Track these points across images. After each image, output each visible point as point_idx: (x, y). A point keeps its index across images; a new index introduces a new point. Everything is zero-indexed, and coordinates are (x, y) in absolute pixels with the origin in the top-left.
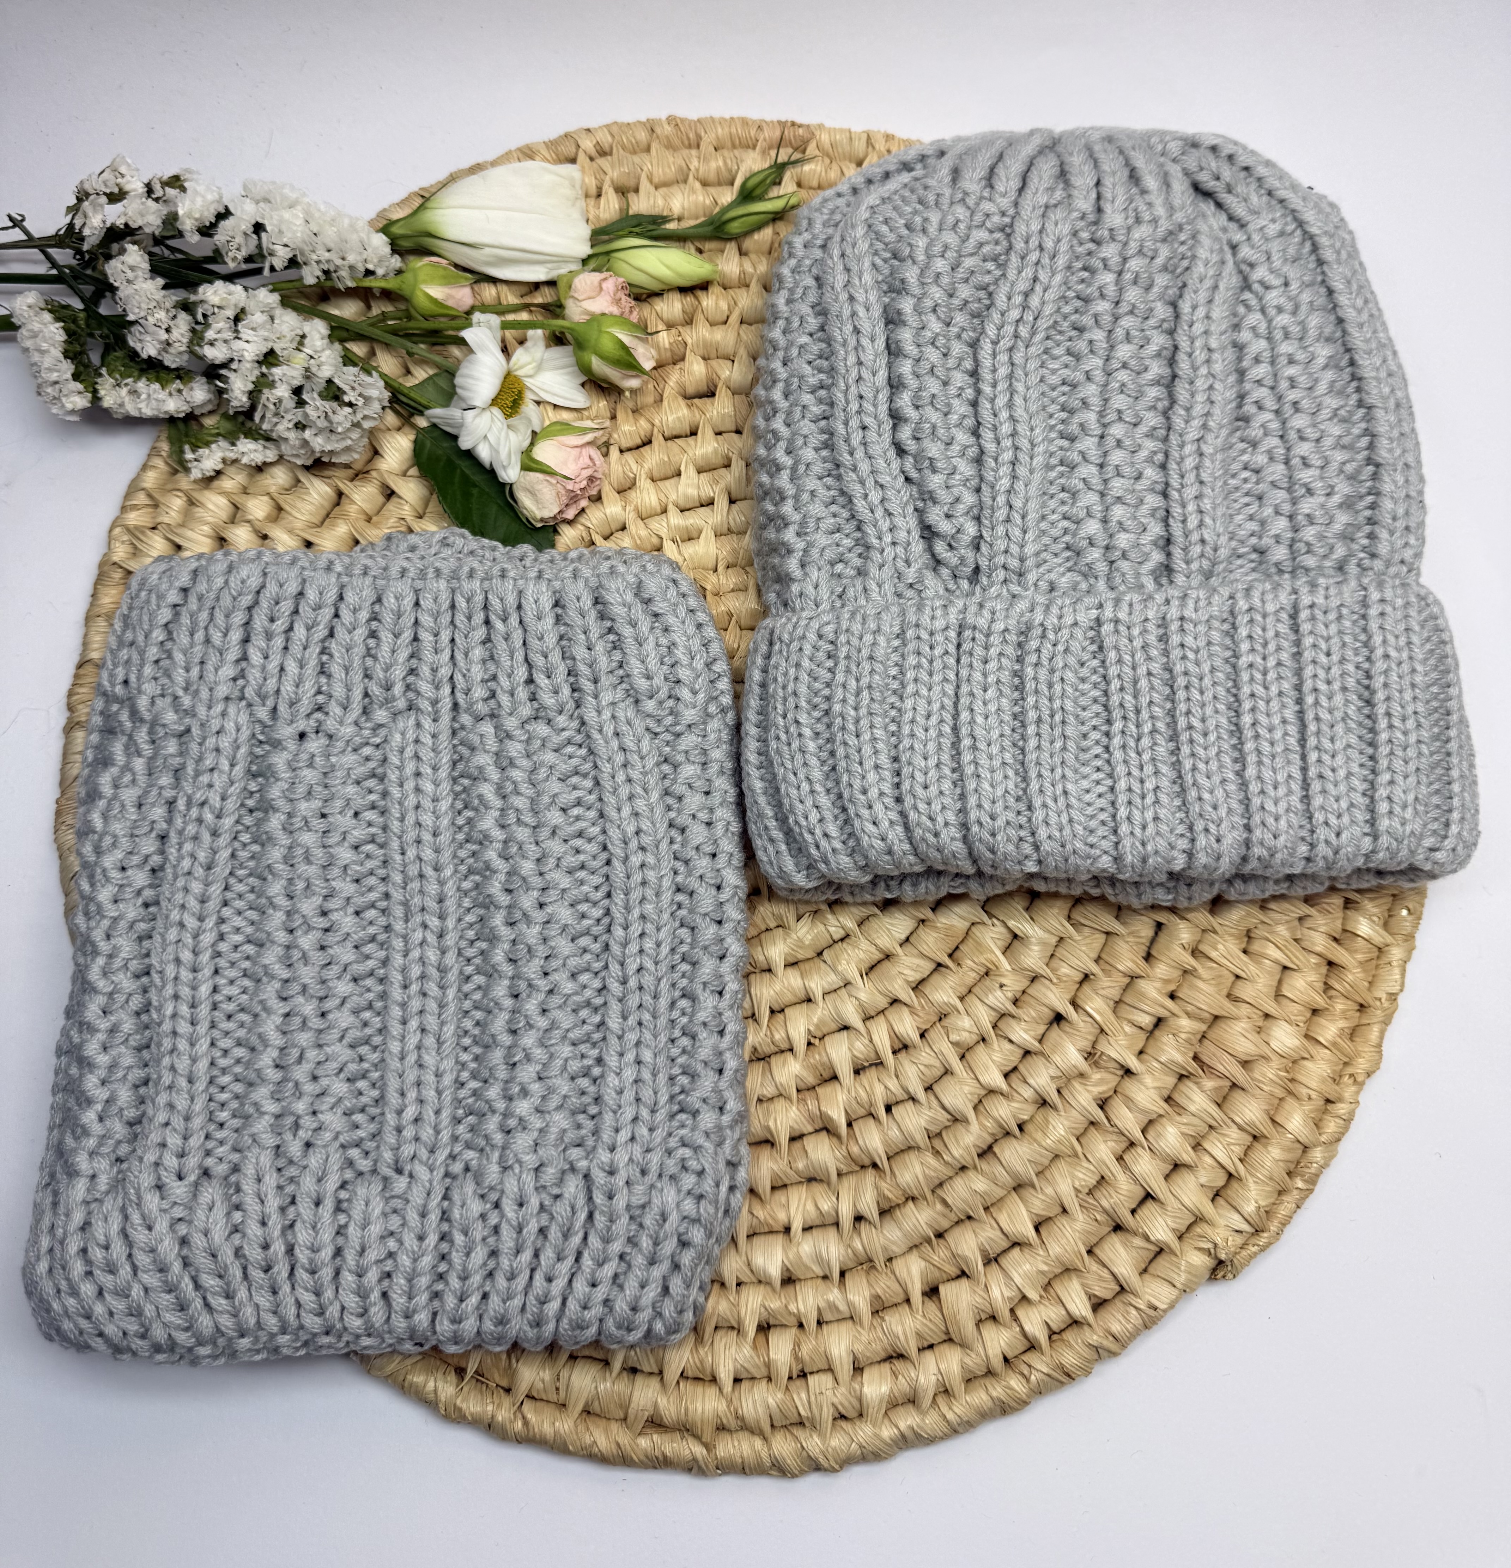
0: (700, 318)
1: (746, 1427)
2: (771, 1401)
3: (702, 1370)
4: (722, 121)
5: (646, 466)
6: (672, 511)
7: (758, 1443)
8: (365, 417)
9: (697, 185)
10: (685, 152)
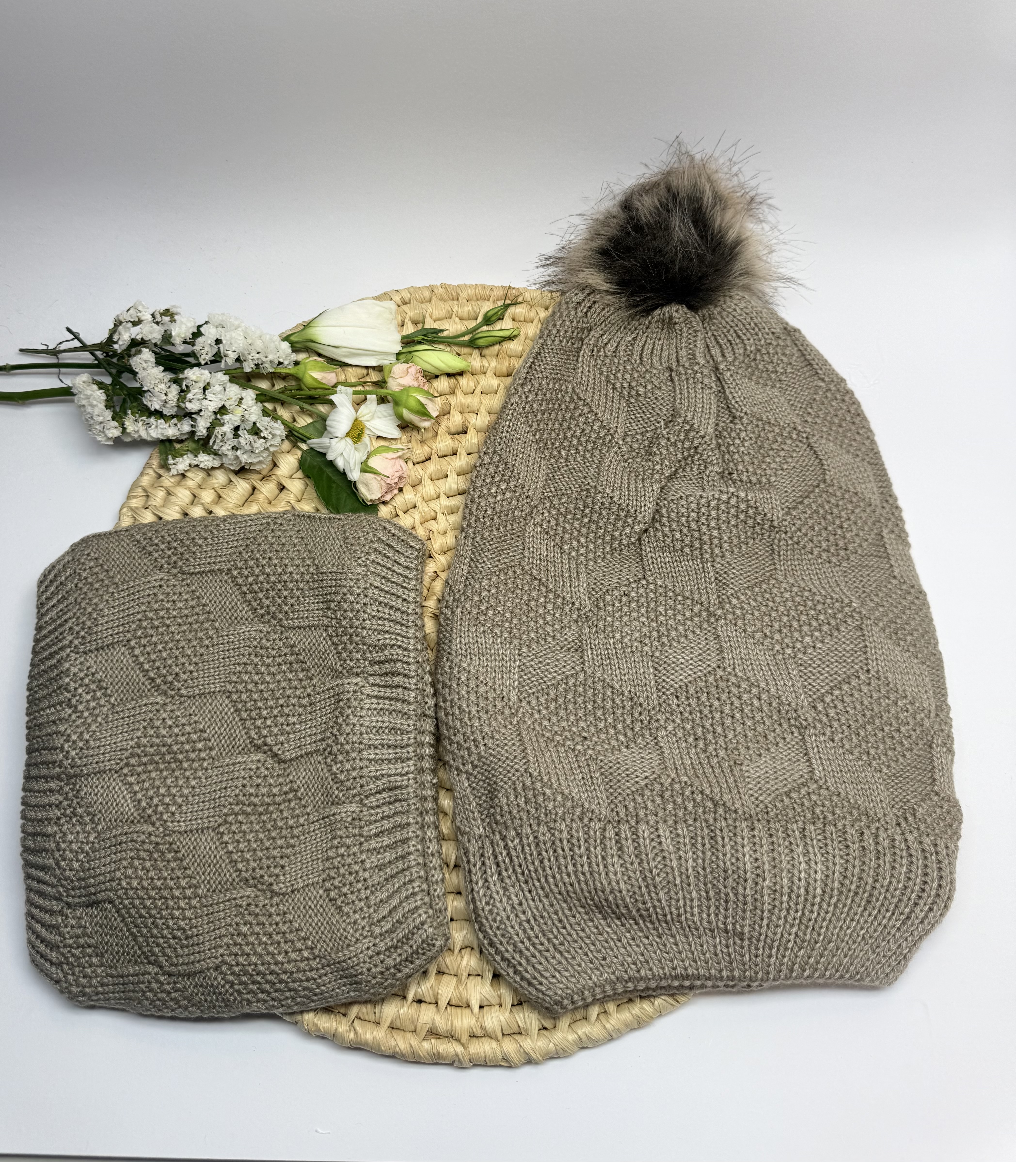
0: (458, 391)
1: (487, 1035)
2: (502, 1018)
3: (460, 999)
4: (471, 286)
5: (428, 472)
6: (443, 496)
7: (494, 1044)
8: (271, 445)
9: (457, 320)
10: (451, 302)
